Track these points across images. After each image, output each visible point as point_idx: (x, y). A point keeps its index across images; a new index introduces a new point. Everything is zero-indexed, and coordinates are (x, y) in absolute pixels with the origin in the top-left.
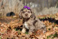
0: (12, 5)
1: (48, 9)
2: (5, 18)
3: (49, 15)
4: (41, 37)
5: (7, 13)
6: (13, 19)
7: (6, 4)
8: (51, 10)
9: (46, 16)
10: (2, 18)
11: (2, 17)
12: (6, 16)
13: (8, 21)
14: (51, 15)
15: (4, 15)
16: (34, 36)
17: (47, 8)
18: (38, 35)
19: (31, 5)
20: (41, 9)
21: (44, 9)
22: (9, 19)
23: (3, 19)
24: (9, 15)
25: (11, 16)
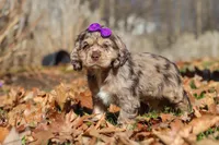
0: (62, 26)
1: (196, 38)
2: (36, 71)
3: (199, 61)
4: (175, 137)
5: (45, 53)
6: (66, 76)
7: (41, 23)
8: (206, 44)
9: (188, 64)
10: (26, 74)
11: (27, 67)
12: (40, 67)
13: (47, 83)
14: (206, 60)
15: (31, 61)
16: (148, 134)
17: (192, 36)
18: (163, 129)
19: (133, 27)
20: (169, 39)
21: (179, 40)
22: (54, 76)
23: (31, 76)
24: (52, 63)
25: (60, 64)
